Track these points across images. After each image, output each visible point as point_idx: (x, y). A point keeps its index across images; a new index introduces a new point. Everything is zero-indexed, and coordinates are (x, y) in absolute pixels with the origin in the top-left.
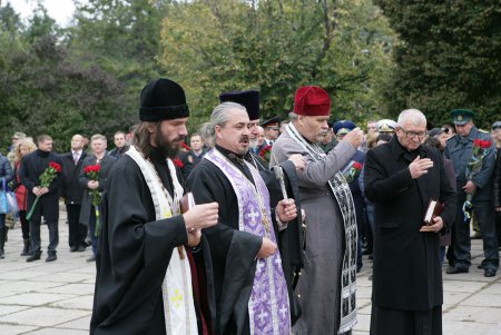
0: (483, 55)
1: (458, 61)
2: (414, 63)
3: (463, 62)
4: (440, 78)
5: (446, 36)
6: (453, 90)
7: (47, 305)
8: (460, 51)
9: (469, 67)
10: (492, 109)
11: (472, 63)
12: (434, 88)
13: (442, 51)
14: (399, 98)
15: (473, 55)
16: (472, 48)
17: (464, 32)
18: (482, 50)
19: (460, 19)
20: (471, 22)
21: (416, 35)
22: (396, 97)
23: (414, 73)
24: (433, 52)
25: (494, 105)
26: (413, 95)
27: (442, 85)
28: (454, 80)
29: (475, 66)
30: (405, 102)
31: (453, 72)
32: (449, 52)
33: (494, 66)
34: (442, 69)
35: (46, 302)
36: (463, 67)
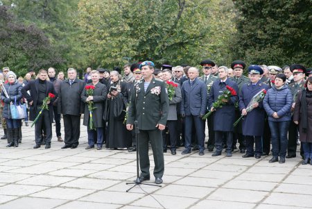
0: (295, 26)
1: (278, 30)
2: (250, 30)
3: (281, 30)
4: (267, 40)
5: (272, 14)
6: (275, 47)
7: (85, 176)
8: (280, 24)
9: (285, 33)
10: (299, 60)
11: (287, 31)
12: (262, 46)
13: (268, 23)
14: (240, 51)
15: (289, 26)
16: (288, 21)
17: (283, 12)
18: (294, 23)
19: (281, 4)
20: (287, 6)
21: (252, 13)
22: (238, 50)
23: (250, 36)
24: (262, 24)
25: (300, 57)
26: (249, 50)
27: (268, 44)
28: (275, 41)
29: (289, 33)
30: (244, 54)
31: (275, 36)
32: (273, 24)
33: (300, 33)
34: (268, 34)
35: (84, 175)
36: (281, 33)
